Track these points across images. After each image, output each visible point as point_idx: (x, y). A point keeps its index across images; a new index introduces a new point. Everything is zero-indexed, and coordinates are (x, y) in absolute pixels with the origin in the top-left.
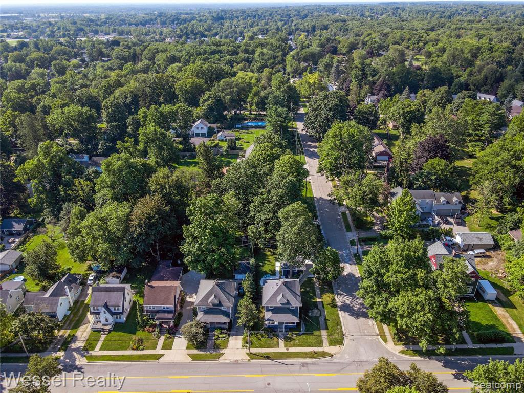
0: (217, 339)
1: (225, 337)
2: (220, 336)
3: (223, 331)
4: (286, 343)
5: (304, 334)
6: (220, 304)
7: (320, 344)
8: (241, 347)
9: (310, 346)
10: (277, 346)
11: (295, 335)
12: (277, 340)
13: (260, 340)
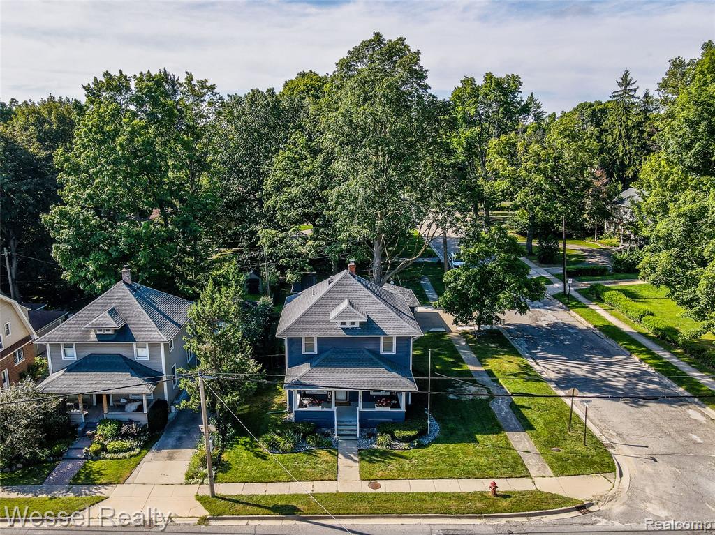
0: (97, 456)
1: (131, 449)
2: (111, 445)
3: (124, 428)
4: (366, 465)
5: (436, 441)
6: (124, 334)
7: (516, 468)
8: (183, 479)
9: (468, 475)
10: (331, 476)
11: (403, 445)
12: (329, 458)
13: (263, 457)
